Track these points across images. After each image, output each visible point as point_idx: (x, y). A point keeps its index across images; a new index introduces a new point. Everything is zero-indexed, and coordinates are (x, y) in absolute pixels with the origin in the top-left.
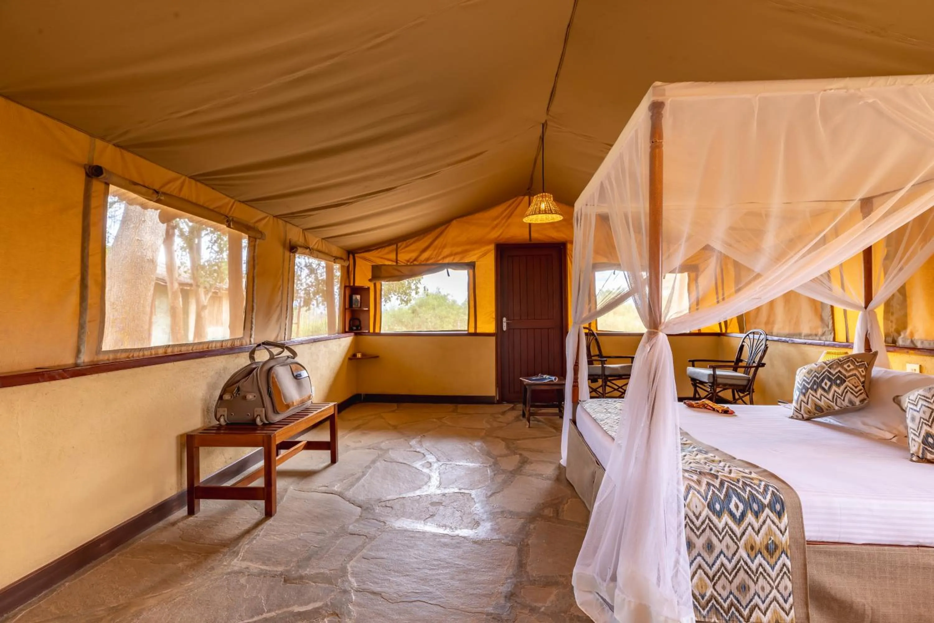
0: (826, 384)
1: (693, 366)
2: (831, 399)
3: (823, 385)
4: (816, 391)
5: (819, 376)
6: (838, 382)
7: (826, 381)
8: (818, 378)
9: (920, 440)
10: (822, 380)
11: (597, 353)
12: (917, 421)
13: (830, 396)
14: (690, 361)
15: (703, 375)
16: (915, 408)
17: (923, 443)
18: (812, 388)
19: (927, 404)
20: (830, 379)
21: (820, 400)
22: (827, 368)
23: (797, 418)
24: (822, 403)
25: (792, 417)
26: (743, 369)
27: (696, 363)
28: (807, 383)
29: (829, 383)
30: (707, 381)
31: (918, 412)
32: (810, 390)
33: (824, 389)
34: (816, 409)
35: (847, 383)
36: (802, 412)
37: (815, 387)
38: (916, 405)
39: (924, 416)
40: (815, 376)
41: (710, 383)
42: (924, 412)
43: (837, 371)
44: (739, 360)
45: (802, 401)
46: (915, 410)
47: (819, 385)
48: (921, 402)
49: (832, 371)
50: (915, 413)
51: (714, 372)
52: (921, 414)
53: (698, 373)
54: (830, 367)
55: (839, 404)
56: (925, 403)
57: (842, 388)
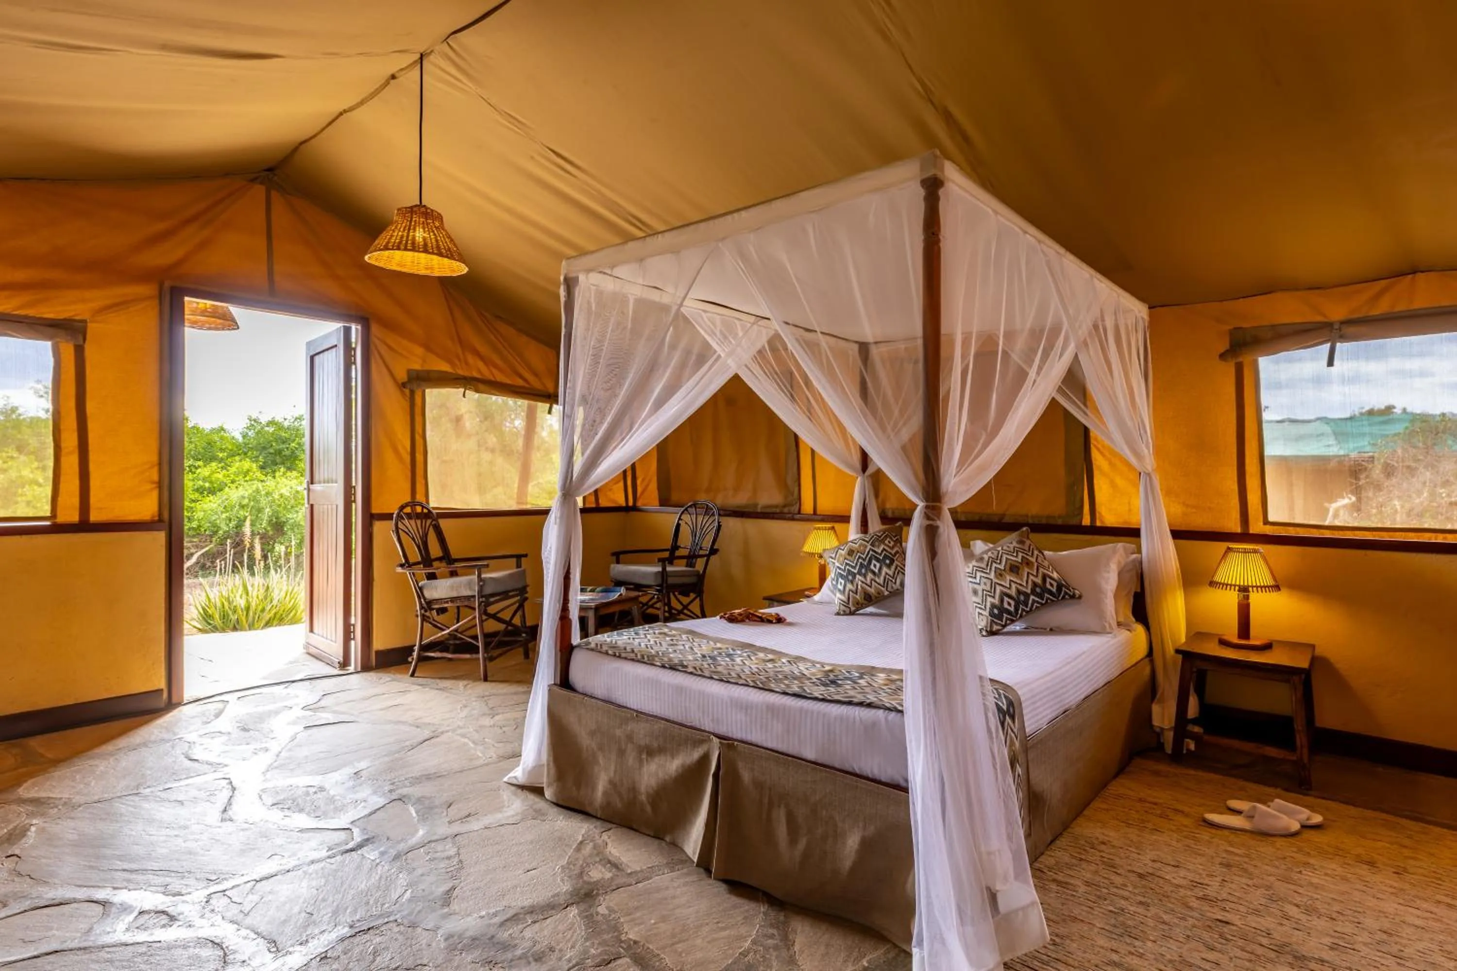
0: (875, 566)
1: (618, 562)
2: (882, 583)
3: (872, 567)
4: (865, 576)
5: (864, 557)
6: (888, 562)
7: (874, 562)
8: (864, 560)
9: (986, 613)
10: (870, 562)
11: (440, 554)
12: (980, 593)
13: (881, 581)
14: (613, 554)
15: (645, 575)
16: (974, 580)
17: (990, 615)
18: (859, 573)
19: (985, 575)
20: (878, 560)
21: (870, 587)
22: (869, 547)
23: (845, 614)
24: (872, 591)
25: (838, 614)
26: (685, 561)
27: (621, 556)
28: (852, 567)
29: (878, 565)
30: (653, 583)
31: (979, 584)
32: (858, 576)
33: (874, 573)
34: (865, 599)
35: (896, 562)
36: (851, 605)
37: (863, 571)
38: (975, 578)
39: (985, 588)
40: (859, 557)
41: (657, 586)
42: (985, 584)
43: (881, 548)
44: (675, 547)
45: (850, 590)
46: (975, 583)
47: (867, 567)
48: (979, 574)
49: (876, 549)
50: (976, 586)
51: (664, 569)
52: (982, 586)
53: (635, 573)
54: (872, 545)
55: (889, 589)
56: (983, 575)
57: (893, 567)
